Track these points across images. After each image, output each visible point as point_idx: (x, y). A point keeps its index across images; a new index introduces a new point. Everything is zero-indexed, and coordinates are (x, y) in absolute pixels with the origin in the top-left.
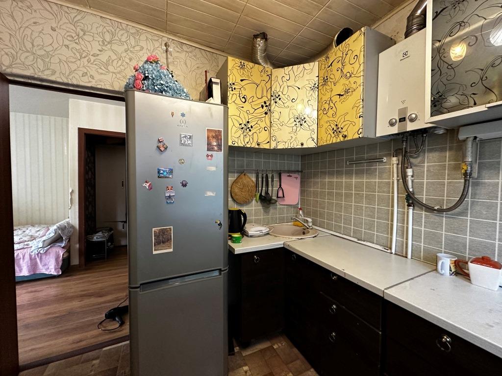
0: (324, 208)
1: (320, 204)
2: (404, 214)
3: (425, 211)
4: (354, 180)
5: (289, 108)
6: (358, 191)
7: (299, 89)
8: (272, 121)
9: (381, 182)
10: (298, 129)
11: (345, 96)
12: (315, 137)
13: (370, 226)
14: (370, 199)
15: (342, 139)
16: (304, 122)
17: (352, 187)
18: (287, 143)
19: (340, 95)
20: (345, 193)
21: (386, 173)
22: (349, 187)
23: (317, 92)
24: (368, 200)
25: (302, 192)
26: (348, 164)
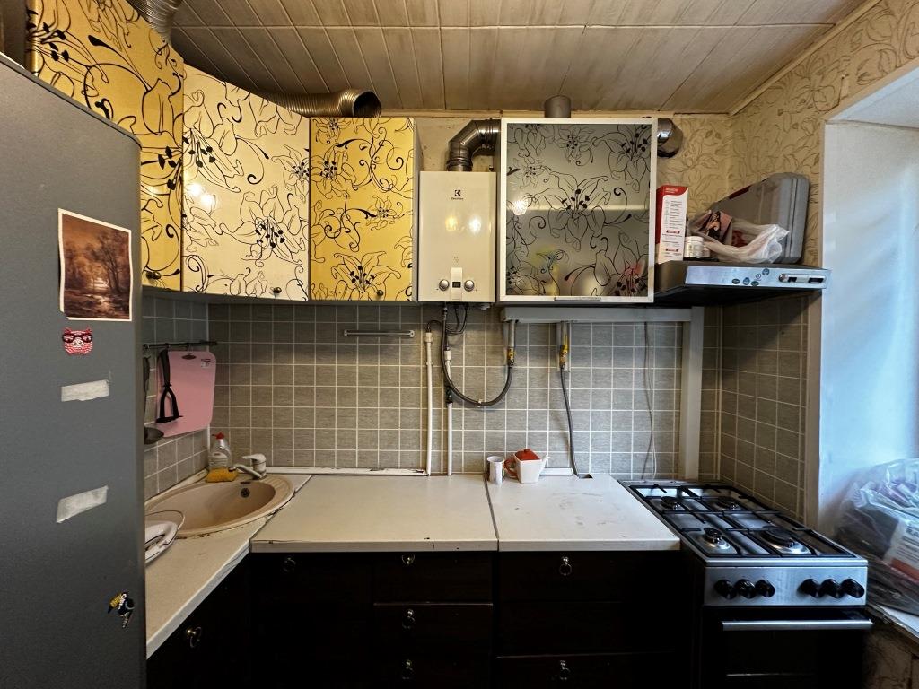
0: (288, 423)
1: (275, 417)
2: (440, 414)
3: (465, 407)
4: (358, 365)
5: (241, 194)
6: (367, 384)
7: (267, 157)
8: (187, 212)
9: (407, 369)
10: (266, 253)
11: (378, 219)
12: (304, 277)
13: (391, 441)
14: (389, 397)
15: (373, 297)
16: (279, 239)
17: (355, 377)
18: (236, 283)
19: (367, 213)
20: (340, 390)
21: (414, 354)
22: (347, 377)
23: (306, 184)
24: (386, 399)
25: (220, 394)
26: (346, 335)
